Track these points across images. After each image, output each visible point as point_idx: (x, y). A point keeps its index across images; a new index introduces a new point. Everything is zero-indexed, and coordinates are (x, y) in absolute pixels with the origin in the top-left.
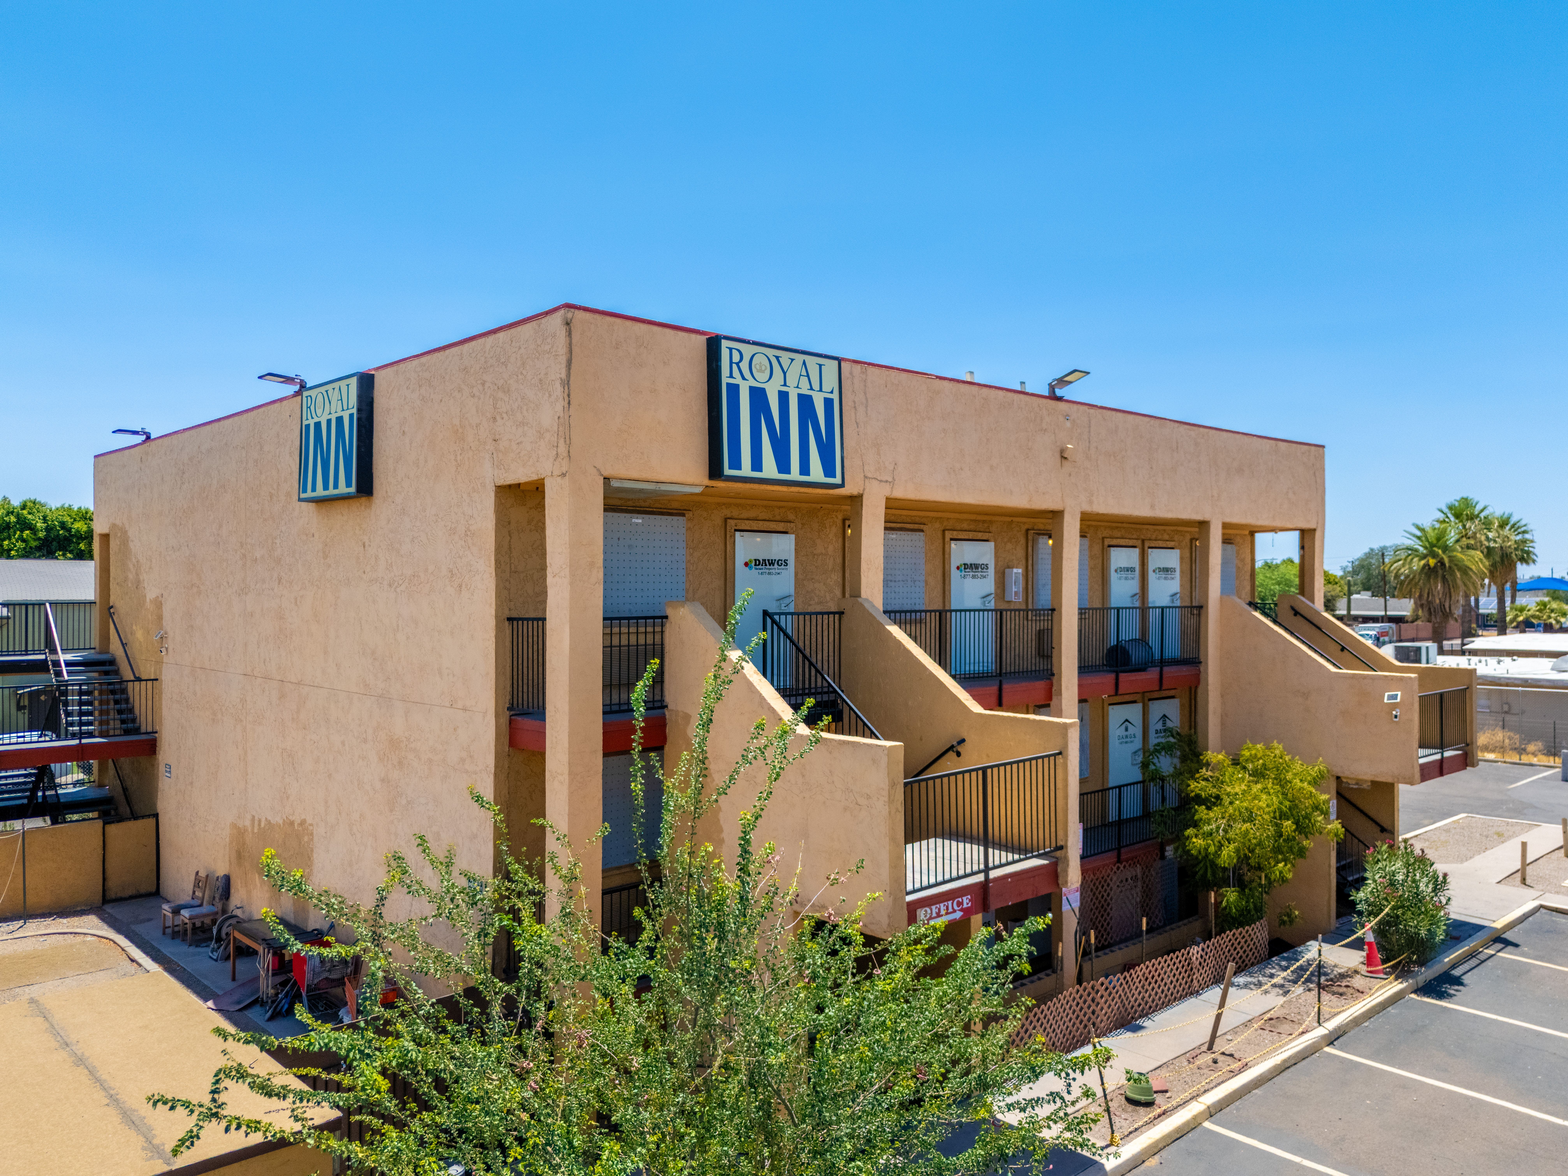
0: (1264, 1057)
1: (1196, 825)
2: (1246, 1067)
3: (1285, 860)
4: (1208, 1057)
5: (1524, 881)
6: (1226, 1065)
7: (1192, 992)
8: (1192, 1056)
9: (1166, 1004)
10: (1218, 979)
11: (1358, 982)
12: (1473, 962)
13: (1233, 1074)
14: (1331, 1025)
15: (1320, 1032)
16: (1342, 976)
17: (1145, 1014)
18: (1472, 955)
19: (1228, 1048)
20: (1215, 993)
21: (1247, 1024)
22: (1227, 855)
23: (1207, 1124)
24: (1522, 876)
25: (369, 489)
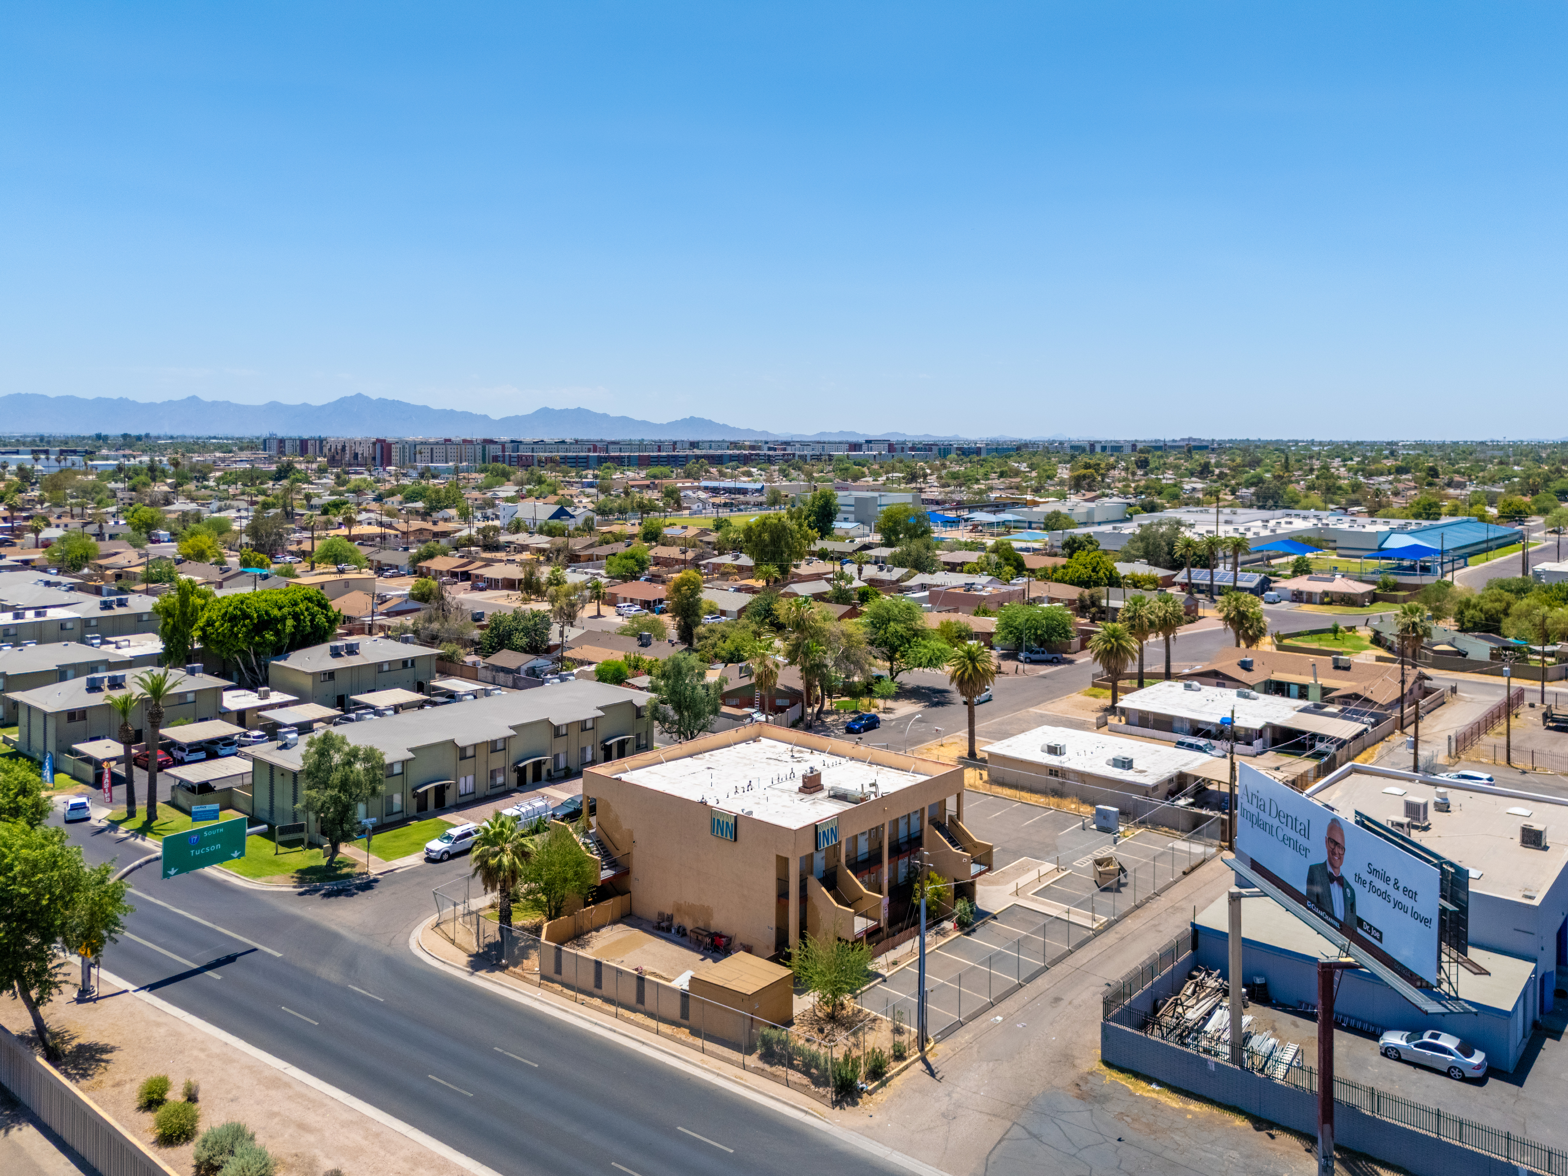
1: (915, 897)
4: (910, 954)
5: (1017, 894)
8: (907, 954)
11: (949, 933)
12: (983, 924)
15: (936, 947)
16: (947, 931)
17: (899, 944)
18: (984, 922)
24: (1017, 892)
25: (736, 840)
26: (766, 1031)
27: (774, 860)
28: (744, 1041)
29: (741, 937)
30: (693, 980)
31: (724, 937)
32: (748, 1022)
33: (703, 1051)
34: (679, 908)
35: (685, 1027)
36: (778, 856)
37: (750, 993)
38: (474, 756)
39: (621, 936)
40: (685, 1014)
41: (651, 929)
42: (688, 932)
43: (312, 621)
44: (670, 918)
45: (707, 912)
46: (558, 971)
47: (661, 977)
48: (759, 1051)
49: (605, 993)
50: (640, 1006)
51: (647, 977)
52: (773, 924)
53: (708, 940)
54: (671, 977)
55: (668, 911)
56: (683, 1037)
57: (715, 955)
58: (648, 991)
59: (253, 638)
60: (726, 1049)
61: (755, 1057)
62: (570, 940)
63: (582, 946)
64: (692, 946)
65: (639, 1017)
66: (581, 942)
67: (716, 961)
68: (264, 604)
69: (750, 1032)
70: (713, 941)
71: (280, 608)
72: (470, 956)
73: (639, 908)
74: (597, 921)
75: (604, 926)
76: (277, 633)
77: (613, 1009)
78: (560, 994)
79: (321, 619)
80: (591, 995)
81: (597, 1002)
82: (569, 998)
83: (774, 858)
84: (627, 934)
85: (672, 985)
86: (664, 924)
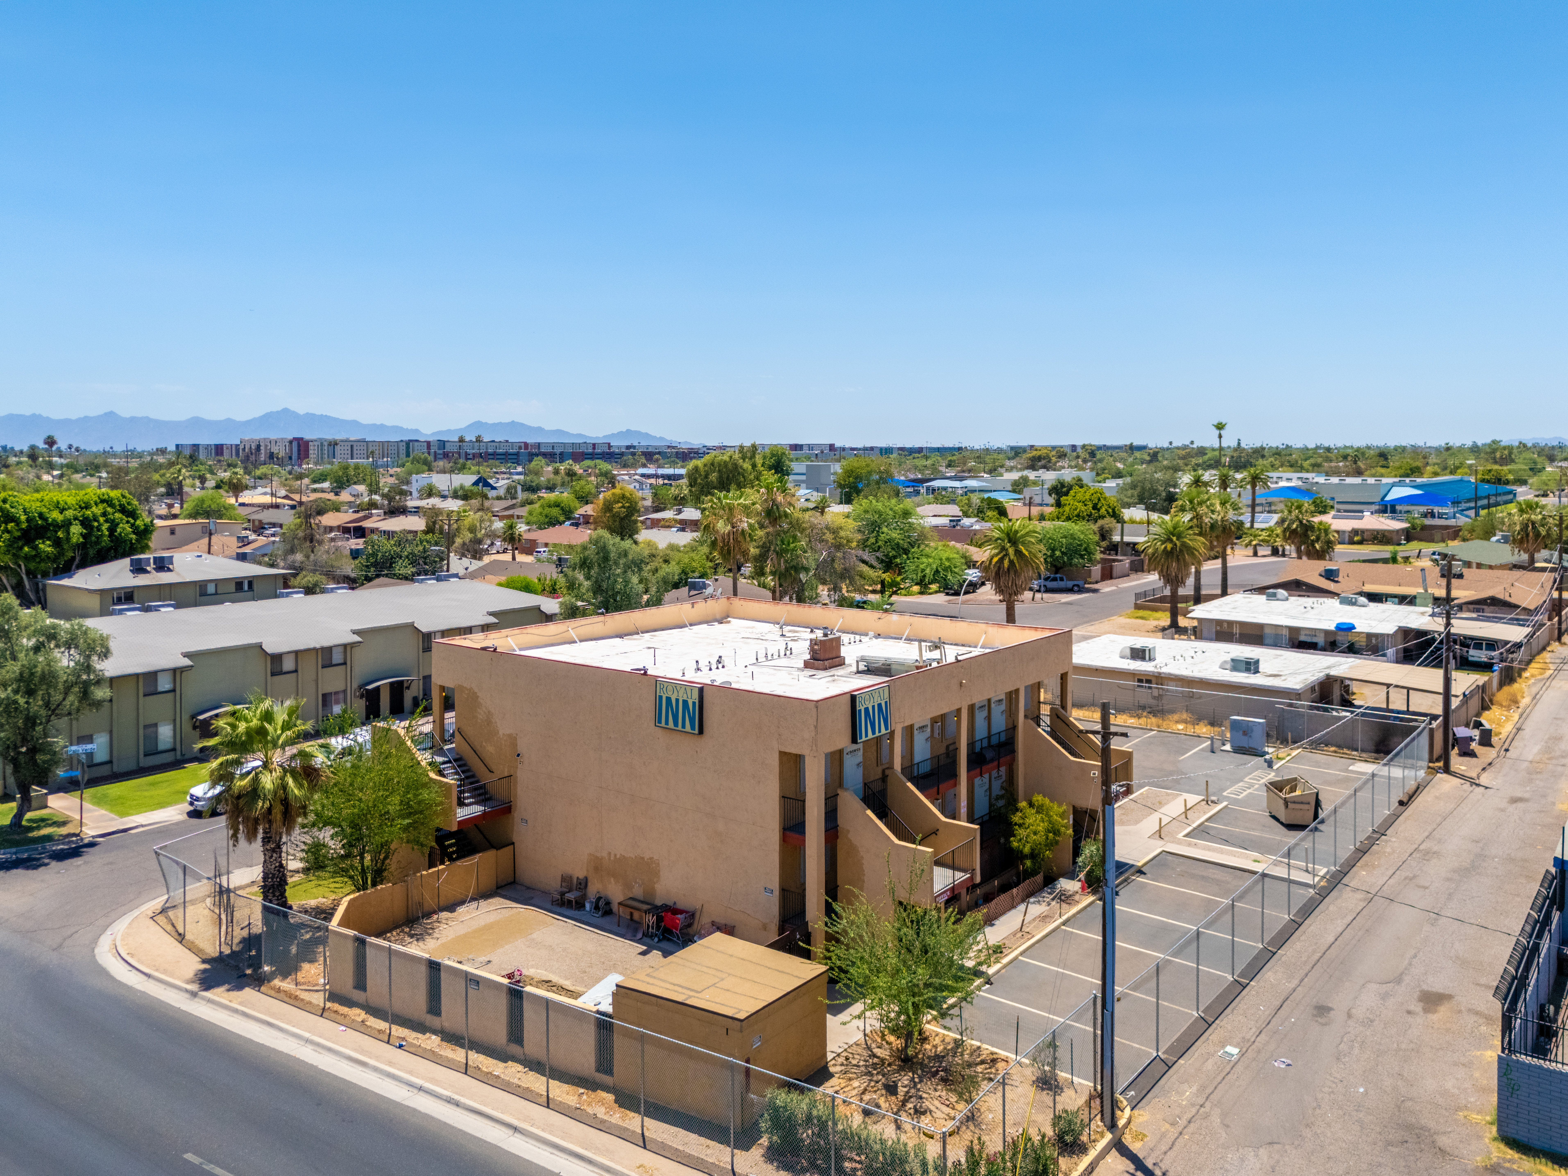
0: (1039, 932)
1: (1014, 836)
2: (1033, 936)
3: (1050, 850)
4: (1020, 934)
5: (1160, 837)
6: (1027, 936)
7: (1013, 907)
8: (1014, 934)
9: (1003, 913)
10: (1023, 901)
11: (1077, 897)
12: (1125, 884)
13: (1029, 939)
14: (1064, 918)
15: (1060, 921)
16: (1071, 896)
17: (996, 918)
18: (1125, 880)
19: (1027, 930)
20: (1022, 907)
21: (1034, 920)
22: (1027, 850)
23: (1020, 958)
24: (1159, 834)
25: (701, 732)
26: (782, 1098)
27: (774, 761)
28: (733, 1120)
29: (712, 912)
30: (622, 993)
31: (681, 912)
32: (740, 1078)
33: (644, 1143)
34: (597, 865)
35: (607, 1089)
36: (782, 754)
37: (742, 1016)
38: (296, 671)
39: (493, 917)
40: (605, 1064)
41: (549, 906)
42: (615, 907)
43: (112, 530)
44: (583, 884)
45: (650, 868)
46: (361, 984)
47: (561, 989)
48: (764, 1141)
49: (446, 1024)
50: (514, 1049)
51: (528, 989)
52: (775, 883)
53: (651, 919)
54: (579, 988)
55: (579, 873)
56: (601, 1112)
57: (665, 945)
58: (531, 1018)
59: (21, 548)
60: (693, 1137)
61: (756, 1153)
62: (395, 928)
63: (419, 938)
64: (623, 931)
65: (513, 1072)
66: (418, 931)
67: (666, 954)
68: (38, 504)
69: (743, 1099)
70: (660, 919)
71: (62, 511)
72: (204, 961)
73: (528, 872)
74: (449, 892)
75: (462, 903)
76: (57, 543)
77: (458, 1054)
78: (362, 1028)
79: (125, 528)
80: (420, 1027)
81: (432, 1041)
82: (376, 1035)
83: (776, 756)
84: (506, 913)
85: (578, 1003)
86: (571, 896)
